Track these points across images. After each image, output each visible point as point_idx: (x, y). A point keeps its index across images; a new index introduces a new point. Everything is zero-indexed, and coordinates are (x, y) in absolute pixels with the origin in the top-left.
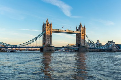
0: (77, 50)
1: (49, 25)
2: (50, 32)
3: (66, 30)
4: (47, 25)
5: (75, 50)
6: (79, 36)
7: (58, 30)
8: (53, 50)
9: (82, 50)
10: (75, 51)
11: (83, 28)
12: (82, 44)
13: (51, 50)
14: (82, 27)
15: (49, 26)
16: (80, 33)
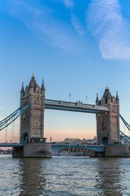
0: (101, 153)
1: (37, 89)
2: (40, 106)
3: (76, 104)
4: (32, 89)
5: (96, 153)
6: (104, 119)
7: (60, 102)
8: (49, 153)
9: (114, 151)
10: (96, 155)
11: (114, 100)
12: (113, 138)
13: (43, 152)
14: (112, 98)
15: (38, 92)
16: (108, 112)
